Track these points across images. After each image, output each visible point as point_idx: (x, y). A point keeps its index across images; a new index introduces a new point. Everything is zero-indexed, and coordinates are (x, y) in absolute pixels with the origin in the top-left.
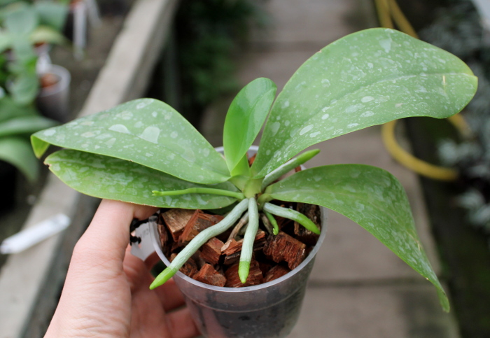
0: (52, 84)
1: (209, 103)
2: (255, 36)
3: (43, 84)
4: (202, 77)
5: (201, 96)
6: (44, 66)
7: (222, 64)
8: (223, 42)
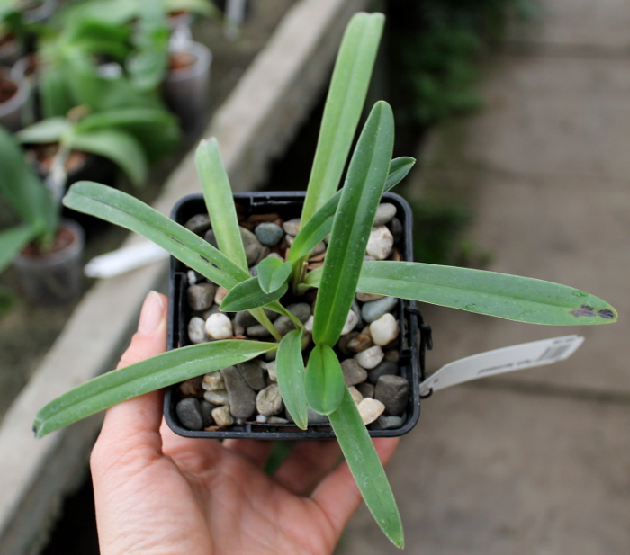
0: (183, 66)
1: (434, 122)
2: (513, 32)
3: (172, 65)
4: (427, 85)
5: (423, 112)
6: (181, 42)
7: (459, 68)
8: (464, 36)
